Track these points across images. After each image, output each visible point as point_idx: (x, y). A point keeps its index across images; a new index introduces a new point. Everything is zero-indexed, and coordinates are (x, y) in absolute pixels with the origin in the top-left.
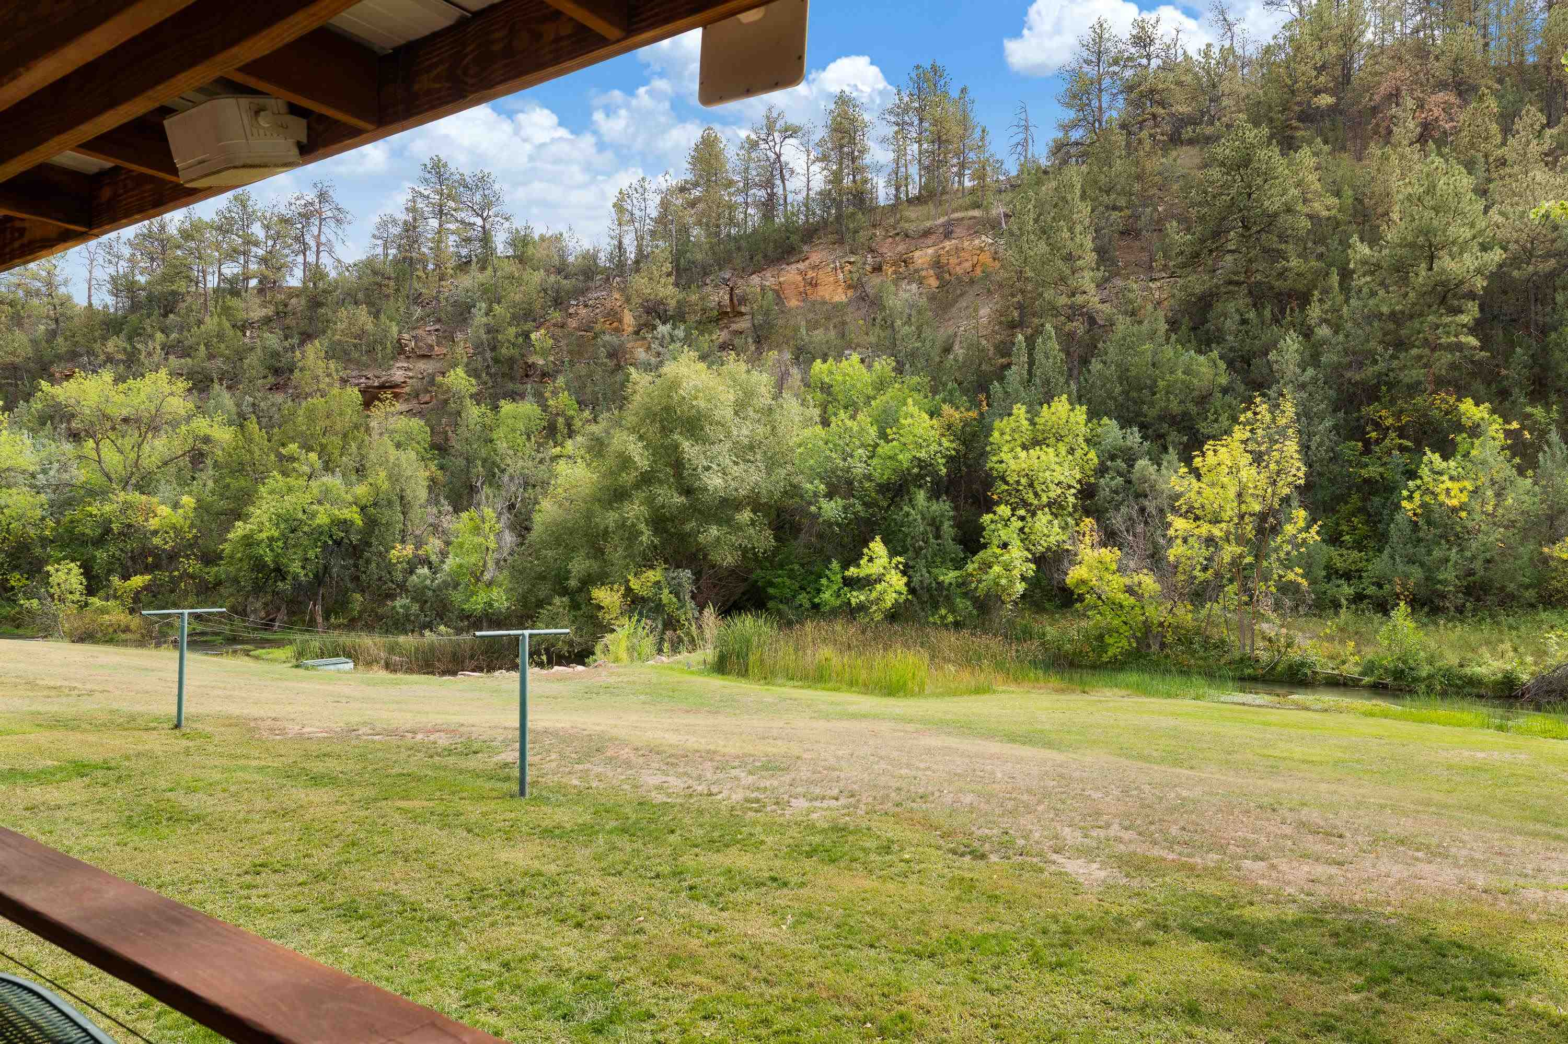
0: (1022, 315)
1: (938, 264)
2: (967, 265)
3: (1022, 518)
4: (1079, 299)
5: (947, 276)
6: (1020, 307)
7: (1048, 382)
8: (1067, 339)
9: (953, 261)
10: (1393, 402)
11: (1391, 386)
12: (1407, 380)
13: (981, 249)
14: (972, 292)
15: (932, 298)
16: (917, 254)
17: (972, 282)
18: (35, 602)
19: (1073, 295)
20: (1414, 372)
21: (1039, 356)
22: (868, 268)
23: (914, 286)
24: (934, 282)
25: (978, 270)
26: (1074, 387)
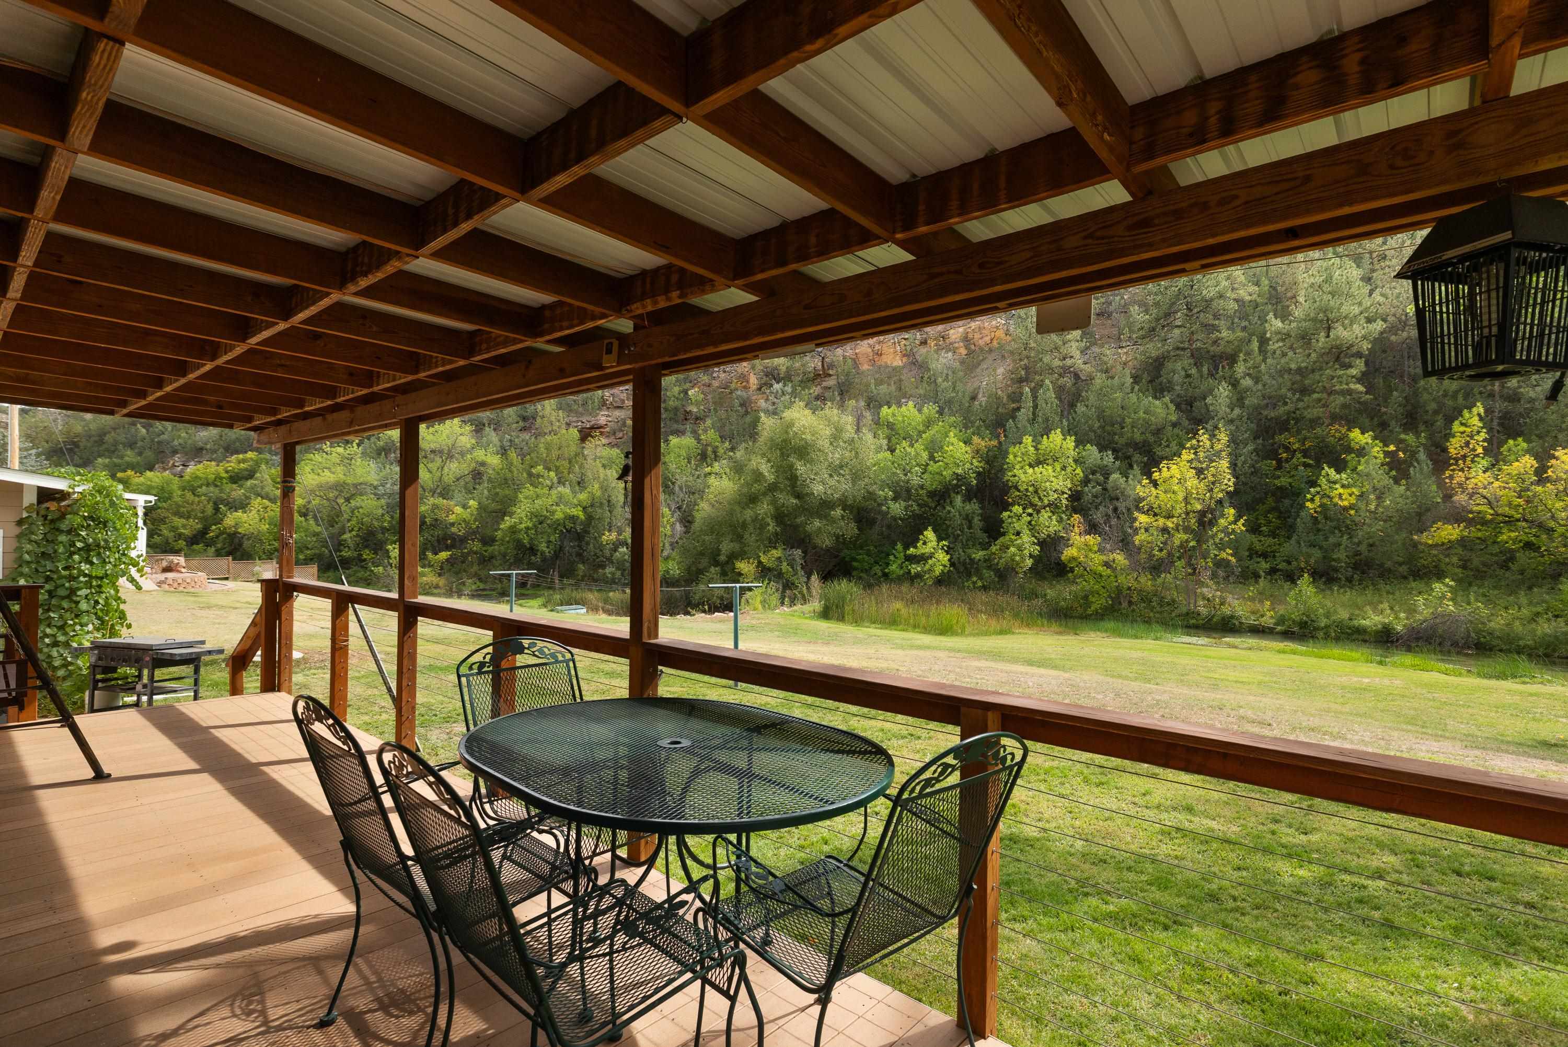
0: (1027, 373)
1: (966, 339)
2: (987, 339)
3: (1030, 515)
4: (1069, 362)
5: (973, 347)
6: (1026, 368)
7: (1047, 420)
8: (1060, 390)
9: (977, 336)
10: (1299, 432)
11: (1297, 420)
12: (1309, 416)
13: (997, 327)
14: (991, 357)
15: (962, 362)
16: (952, 332)
17: (991, 351)
18: (381, 569)
19: (1064, 359)
20: (1315, 411)
21: (1041, 402)
22: (917, 342)
23: (950, 354)
24: (963, 351)
25: (995, 343)
26: (1065, 423)
